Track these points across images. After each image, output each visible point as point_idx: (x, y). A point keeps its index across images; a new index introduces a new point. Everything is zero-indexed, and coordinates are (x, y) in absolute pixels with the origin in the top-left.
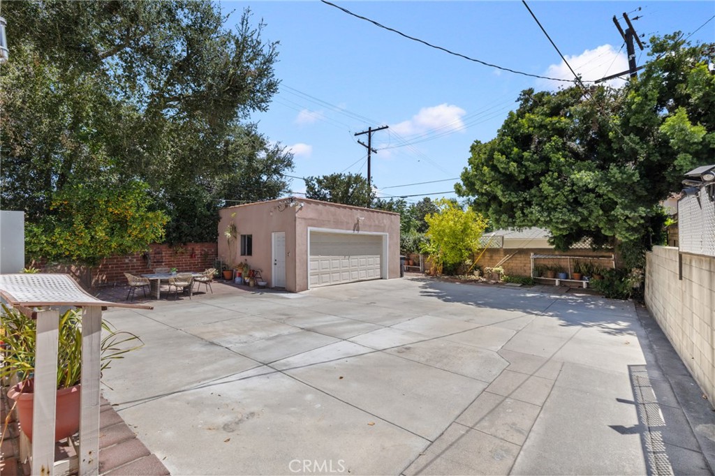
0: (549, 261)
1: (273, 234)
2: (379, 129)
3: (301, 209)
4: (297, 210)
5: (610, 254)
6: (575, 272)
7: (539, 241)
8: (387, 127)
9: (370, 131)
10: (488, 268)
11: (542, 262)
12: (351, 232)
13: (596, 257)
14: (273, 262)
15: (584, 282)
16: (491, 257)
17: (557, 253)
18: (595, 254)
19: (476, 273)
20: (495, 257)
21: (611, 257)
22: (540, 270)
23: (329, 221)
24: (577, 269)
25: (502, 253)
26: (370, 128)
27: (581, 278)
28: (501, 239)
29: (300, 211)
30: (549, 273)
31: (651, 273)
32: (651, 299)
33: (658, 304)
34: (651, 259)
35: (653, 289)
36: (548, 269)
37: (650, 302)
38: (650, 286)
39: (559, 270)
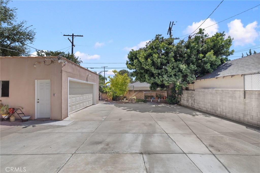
0: (149, 94)
1: (36, 81)
2: (78, 36)
3: (64, 65)
4: (63, 65)
5: (165, 91)
6: (156, 97)
7: (147, 87)
8: (82, 36)
9: (73, 36)
10: (131, 97)
11: (146, 94)
12: (85, 82)
13: (161, 92)
14: (36, 101)
15: (159, 100)
16: (130, 93)
17: (151, 91)
18: (161, 91)
19: (125, 99)
20: (131, 93)
21: (165, 92)
22: (146, 97)
23: (77, 75)
24: (157, 96)
25: (133, 91)
26: (73, 34)
27: (158, 99)
28: (133, 86)
29: (64, 67)
30: (149, 98)
31: (191, 97)
32: (192, 104)
33: (203, 106)
34: (192, 93)
35: (196, 101)
36: (149, 96)
37: (190, 105)
38: (190, 100)
39: (152, 97)
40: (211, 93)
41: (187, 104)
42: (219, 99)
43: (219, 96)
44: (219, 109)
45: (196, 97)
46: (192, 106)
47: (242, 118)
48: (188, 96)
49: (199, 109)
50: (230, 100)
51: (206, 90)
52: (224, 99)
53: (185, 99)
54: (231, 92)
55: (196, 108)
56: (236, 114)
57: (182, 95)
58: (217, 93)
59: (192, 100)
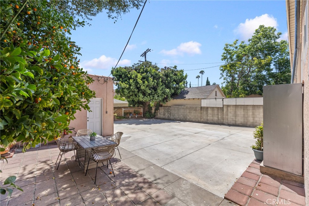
0: (127, 111)
5: (141, 108)
6: (134, 113)
11: (125, 111)
14: (87, 119)
17: (129, 108)
18: (137, 108)
22: (126, 114)
27: (136, 115)
31: (167, 111)
32: (168, 116)
33: (177, 117)
34: (168, 108)
35: (172, 114)
36: (128, 113)
37: (167, 117)
38: (167, 114)
39: (130, 113)
40: (183, 108)
41: (164, 117)
42: (188, 112)
43: (188, 110)
44: (188, 118)
45: (172, 111)
46: (168, 118)
47: (200, 120)
48: (164, 111)
49: (174, 119)
50: (194, 112)
51: (180, 107)
52: (191, 112)
53: (162, 113)
54: (195, 108)
55: (172, 119)
56: (197, 119)
57: (159, 111)
58: (187, 108)
59: (168, 114)
